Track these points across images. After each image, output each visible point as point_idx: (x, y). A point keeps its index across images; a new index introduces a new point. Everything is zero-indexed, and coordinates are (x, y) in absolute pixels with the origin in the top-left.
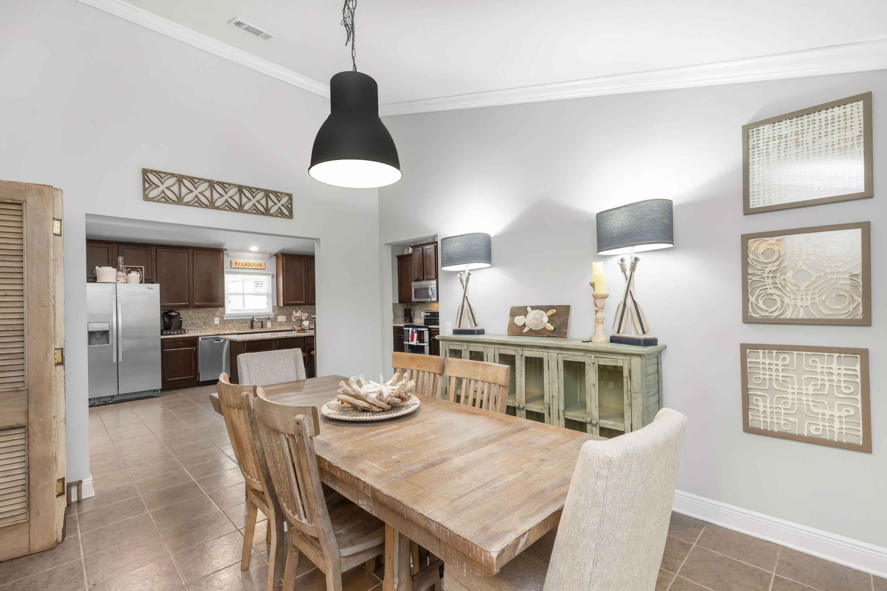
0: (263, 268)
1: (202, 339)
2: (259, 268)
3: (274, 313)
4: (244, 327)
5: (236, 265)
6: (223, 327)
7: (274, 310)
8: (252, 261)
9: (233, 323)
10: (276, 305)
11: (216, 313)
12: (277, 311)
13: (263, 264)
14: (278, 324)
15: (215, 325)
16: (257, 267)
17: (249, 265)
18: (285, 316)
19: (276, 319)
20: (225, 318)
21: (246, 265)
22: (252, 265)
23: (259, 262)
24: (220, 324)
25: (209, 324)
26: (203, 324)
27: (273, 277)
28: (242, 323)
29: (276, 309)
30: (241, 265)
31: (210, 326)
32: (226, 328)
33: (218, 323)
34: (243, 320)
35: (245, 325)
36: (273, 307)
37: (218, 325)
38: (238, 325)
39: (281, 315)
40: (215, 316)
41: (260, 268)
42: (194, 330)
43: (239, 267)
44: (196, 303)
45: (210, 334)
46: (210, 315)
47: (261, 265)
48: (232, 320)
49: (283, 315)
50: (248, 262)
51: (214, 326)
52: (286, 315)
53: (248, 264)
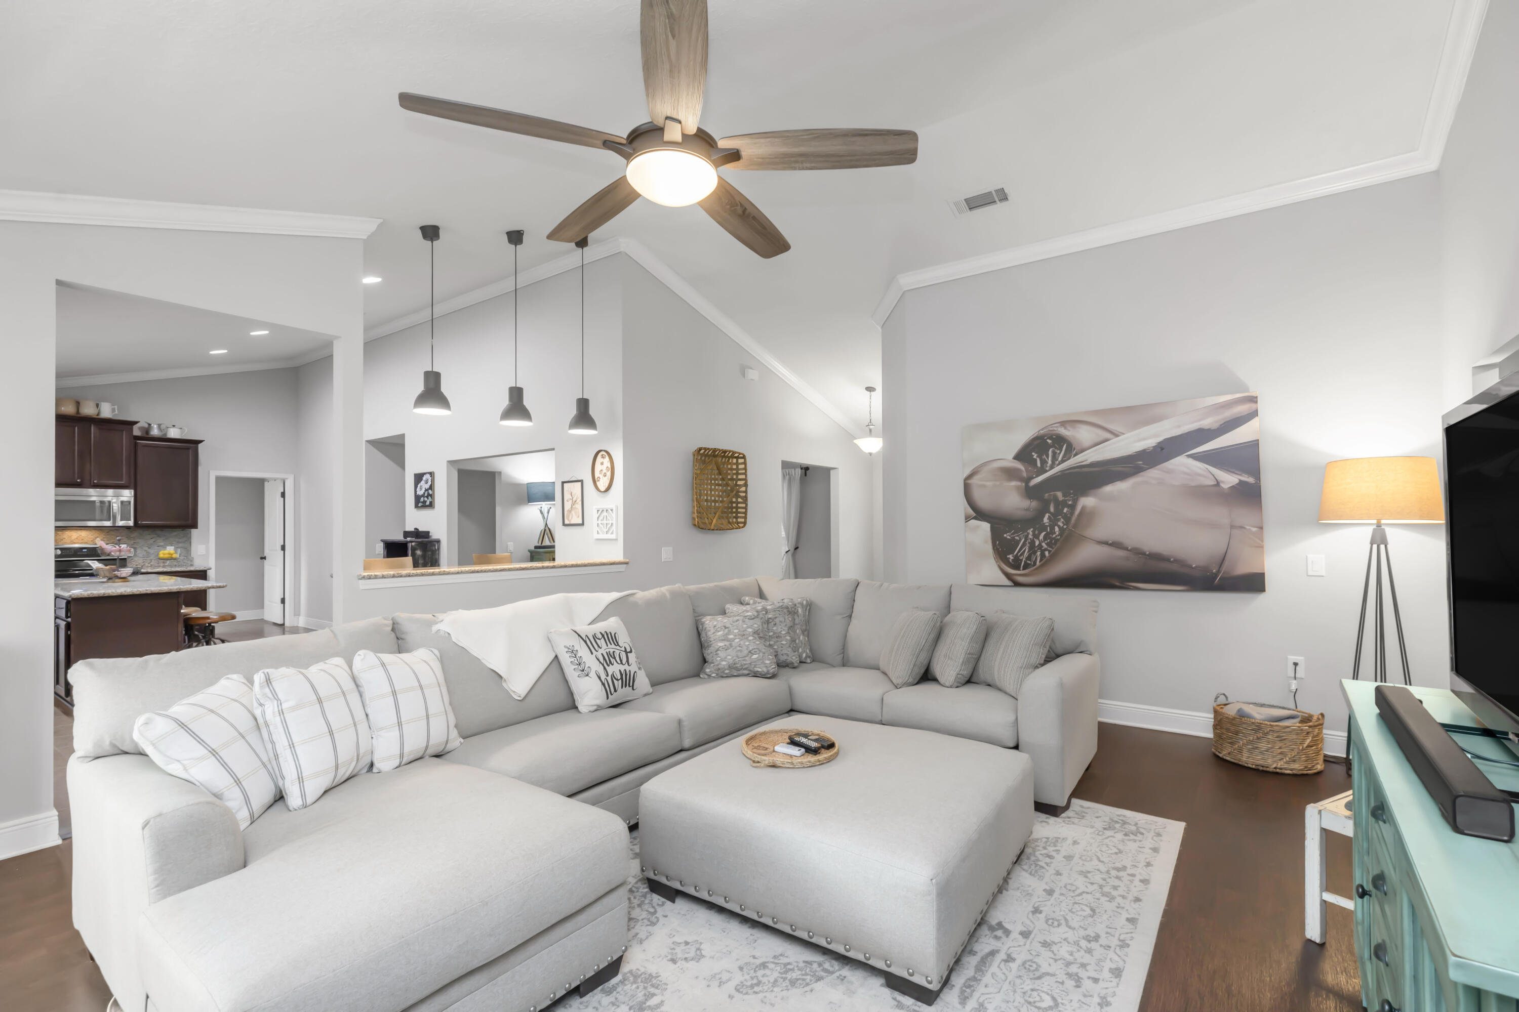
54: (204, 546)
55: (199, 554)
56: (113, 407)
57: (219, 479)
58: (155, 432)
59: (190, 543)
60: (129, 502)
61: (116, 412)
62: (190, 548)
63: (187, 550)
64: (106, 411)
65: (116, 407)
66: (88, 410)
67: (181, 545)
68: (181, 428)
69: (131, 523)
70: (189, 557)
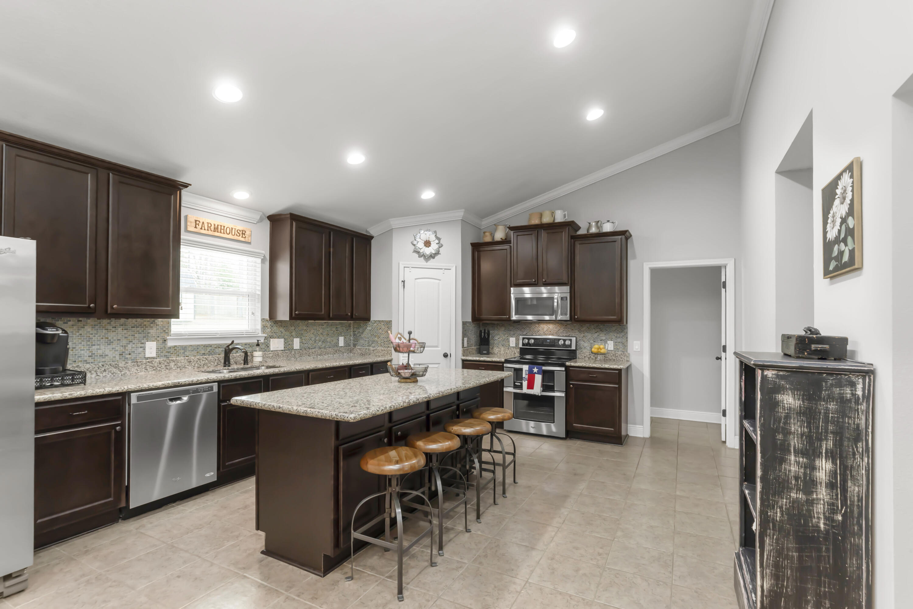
0: (247, 240)
1: (139, 398)
2: (240, 238)
3: (264, 333)
4: (210, 362)
5: (196, 227)
6: (166, 364)
7: (264, 328)
8: (228, 224)
9: (187, 353)
10: (267, 317)
11: (151, 331)
12: (269, 330)
13: (248, 233)
14: (271, 355)
15: (147, 358)
16: (235, 237)
17: (222, 231)
18: (283, 340)
19: (268, 346)
20: (170, 344)
21: (216, 229)
22: (228, 232)
23: (240, 227)
24: (158, 356)
25: (133, 356)
26: (117, 357)
27: (263, 261)
28: (204, 354)
29: (269, 324)
30: (206, 228)
31: (135, 362)
32: (172, 365)
33: (154, 355)
34: (206, 346)
35: (210, 357)
36: (263, 320)
37: (154, 358)
38: (196, 359)
39: (275, 338)
40: (147, 338)
41: (243, 239)
42: (96, 371)
43: (203, 231)
44: (115, 306)
45: (159, 384)
46: (136, 335)
47: (243, 233)
48: (184, 348)
49: (278, 338)
50: (220, 224)
51: (144, 361)
52: (283, 337)
53: (219, 227)
54: (639, 342)
55: (635, 350)
56: (564, 213)
57: (654, 272)
58: (593, 230)
59: (627, 338)
60: (567, 298)
61: (567, 218)
62: (627, 343)
63: (625, 345)
64: (559, 217)
65: (566, 213)
66: (547, 219)
67: (619, 340)
68: (613, 222)
69: (567, 317)
70: (626, 353)
